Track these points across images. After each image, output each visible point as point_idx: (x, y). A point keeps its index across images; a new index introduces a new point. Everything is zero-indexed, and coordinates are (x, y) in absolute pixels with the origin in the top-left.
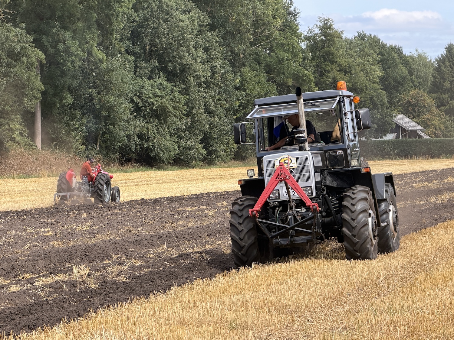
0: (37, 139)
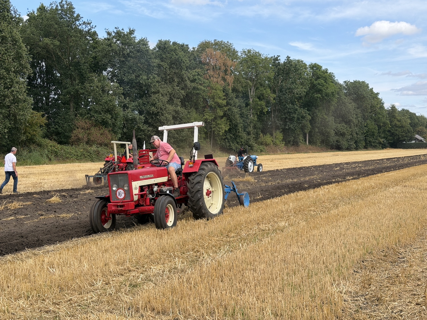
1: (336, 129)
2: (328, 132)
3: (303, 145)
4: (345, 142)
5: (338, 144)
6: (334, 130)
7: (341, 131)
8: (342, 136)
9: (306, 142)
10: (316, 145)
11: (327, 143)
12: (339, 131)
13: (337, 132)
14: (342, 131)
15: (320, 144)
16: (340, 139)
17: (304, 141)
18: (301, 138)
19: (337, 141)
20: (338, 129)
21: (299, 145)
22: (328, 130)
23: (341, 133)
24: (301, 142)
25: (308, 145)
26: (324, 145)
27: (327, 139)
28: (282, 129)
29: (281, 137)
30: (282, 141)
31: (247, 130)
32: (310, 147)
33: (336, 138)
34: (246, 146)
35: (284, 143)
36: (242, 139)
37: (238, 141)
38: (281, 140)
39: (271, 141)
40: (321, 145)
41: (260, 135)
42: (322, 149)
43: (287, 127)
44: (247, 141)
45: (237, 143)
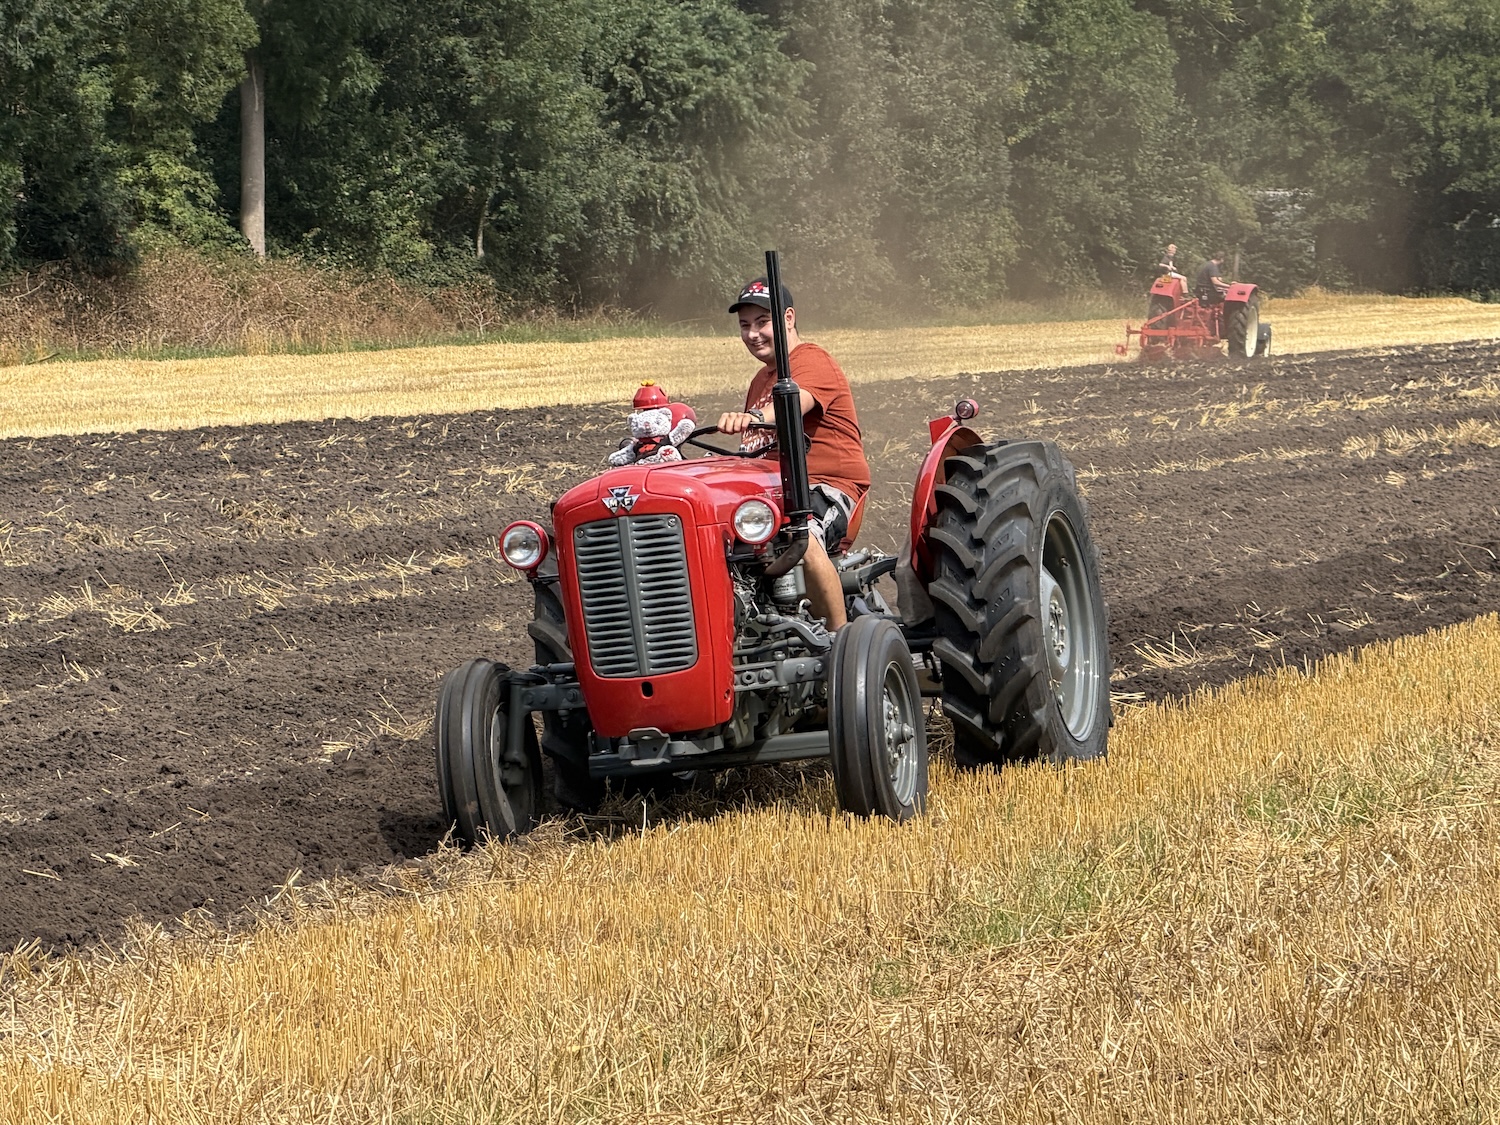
0: (251, 217)
1: (635, 64)
2: (521, 102)
3: (193, 254)
4: (742, 213)
5: (656, 242)
6: (609, 83)
7: (685, 91)
8: (698, 151)
9: (237, 224)
11: (510, 229)
12: (670, 81)
13: (639, 94)
14: (699, 86)
15: (422, 248)
16: (678, 180)
17: (208, 198)
18: (168, 166)
19: (640, 209)
20: (646, 57)
21: (130, 257)
22: (517, 72)
23: (689, 106)
24: (168, 222)
25: (262, 253)
26: (481, 252)
27: (508, 181)
33: (630, 166)
40: (439, 254)
42: (446, 309)
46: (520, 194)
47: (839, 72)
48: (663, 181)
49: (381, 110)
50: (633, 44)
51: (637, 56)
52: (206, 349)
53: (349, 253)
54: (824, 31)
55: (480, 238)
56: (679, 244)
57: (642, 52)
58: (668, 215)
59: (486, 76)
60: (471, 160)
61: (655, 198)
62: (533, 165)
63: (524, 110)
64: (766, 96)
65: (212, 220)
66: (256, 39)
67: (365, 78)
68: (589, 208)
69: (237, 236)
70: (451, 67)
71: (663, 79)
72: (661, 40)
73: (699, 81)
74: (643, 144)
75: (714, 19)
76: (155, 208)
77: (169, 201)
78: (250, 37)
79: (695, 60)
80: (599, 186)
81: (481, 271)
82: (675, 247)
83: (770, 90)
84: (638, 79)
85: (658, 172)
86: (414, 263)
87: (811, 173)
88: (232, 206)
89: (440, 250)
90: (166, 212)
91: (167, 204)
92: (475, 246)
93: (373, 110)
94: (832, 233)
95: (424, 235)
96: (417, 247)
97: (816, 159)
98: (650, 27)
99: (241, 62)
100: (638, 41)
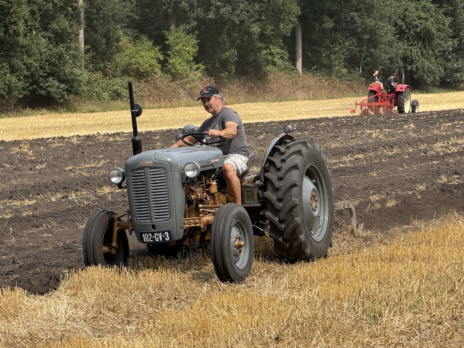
0: (298, 63)
1: (403, 19)
2: (372, 30)
3: (282, 73)
4: (433, 60)
5: (409, 68)
6: (396, 24)
7: (417, 26)
8: (421, 43)
9: (294, 65)
10: (329, 74)
11: (369, 65)
12: (413, 24)
13: (404, 27)
14: (421, 25)
15: (345, 71)
16: (415, 51)
17: (286, 58)
18: (276, 49)
19: (405, 59)
20: (406, 17)
21: (266, 74)
22: (371, 22)
23: (418, 30)
24: (276, 65)
25: (301, 72)
26: (361, 72)
27: (368, 52)
28: (195, 19)
29: (190, 48)
30: (196, 60)
31: (54, 26)
32: (310, 79)
33: (402, 47)
34: (51, 79)
35: (203, 67)
36: (29, 56)
37: (17, 62)
38: (191, 59)
39: (155, 62)
40: (349, 72)
41: (118, 40)
42: (352, 87)
43: (211, 15)
44: (53, 64)
45: (13, 70)
46: (371, 55)
47: (460, 21)
48: (411, 51)
49: (333, 33)
50: (402, 14)
51: (403, 17)
52: (287, 99)
53: (325, 72)
54: (455, 9)
55: (361, 67)
56: (416, 68)
57: (405, 16)
58: (412, 60)
59: (362, 23)
60: (358, 46)
61: (409, 56)
62: (375, 47)
63: (373, 32)
64: (440, 27)
65: (288, 64)
66: (300, 13)
67: (329, 24)
68: (391, 59)
69: (294, 68)
70: (352, 21)
71: (411, 23)
72: (410, 13)
73: (421, 23)
74: (405, 41)
75: (425, 7)
76: (272, 61)
77: (276, 59)
78: (298, 13)
79: (420, 18)
80: (393, 53)
81: (361, 77)
82: (415, 69)
83: (440, 26)
84: (404, 24)
85: (409, 49)
86: (343, 75)
87: (452, 48)
88: (293, 60)
89: (349, 71)
90: (275, 62)
91: (275, 60)
92: (359, 70)
93: (331, 33)
94: (458, 65)
95: (345, 67)
96: (343, 70)
97: (453, 45)
98: (407, 9)
99: (296, 19)
100: (404, 13)
